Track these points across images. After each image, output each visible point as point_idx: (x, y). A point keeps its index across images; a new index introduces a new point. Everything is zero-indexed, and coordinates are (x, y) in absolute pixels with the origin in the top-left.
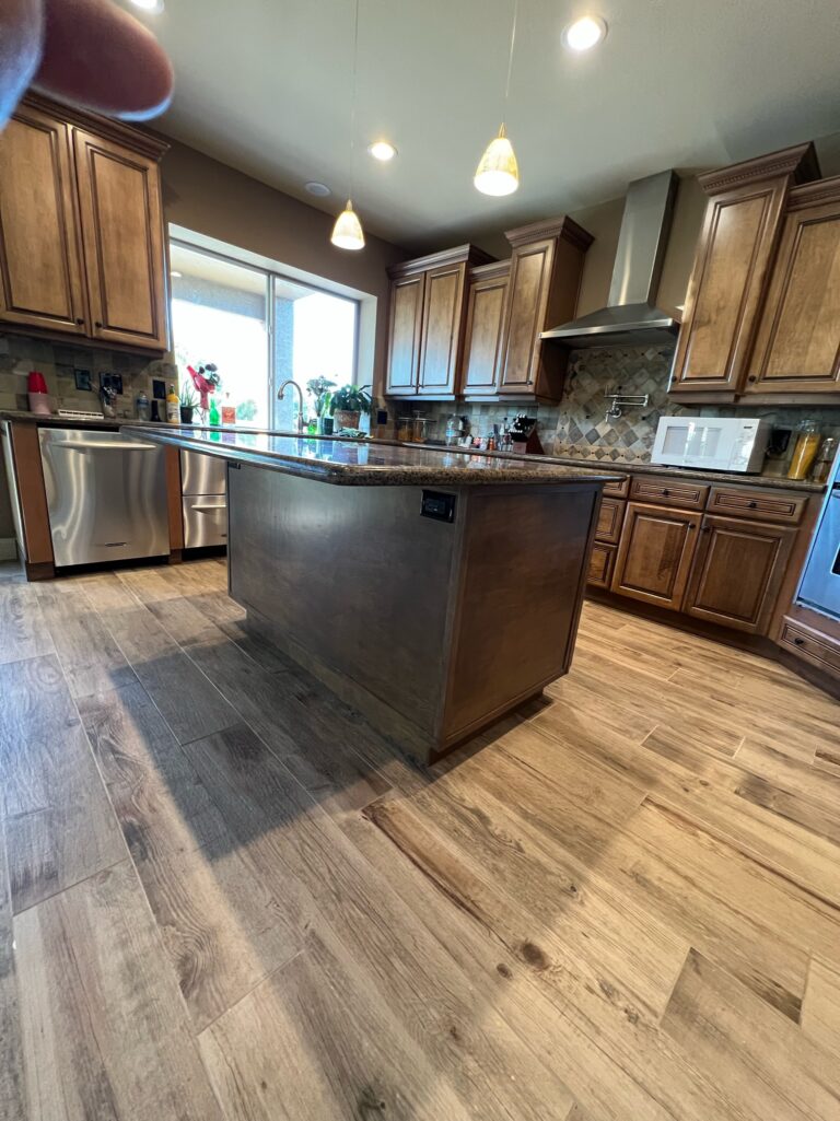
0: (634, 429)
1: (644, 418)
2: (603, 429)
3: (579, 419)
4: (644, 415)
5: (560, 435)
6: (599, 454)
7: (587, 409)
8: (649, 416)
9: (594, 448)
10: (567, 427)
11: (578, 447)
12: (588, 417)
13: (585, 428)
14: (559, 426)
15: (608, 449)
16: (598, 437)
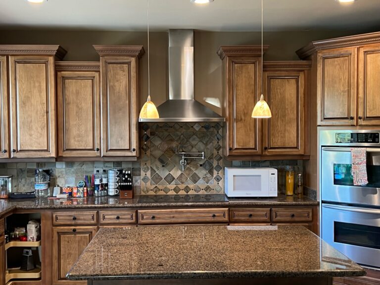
0: (197, 172)
1: (201, 165)
2: (176, 173)
3: (158, 168)
4: (202, 163)
5: (145, 179)
6: (176, 190)
7: (161, 161)
8: (204, 164)
9: (172, 186)
10: (149, 173)
11: (160, 187)
12: (163, 166)
13: (163, 173)
14: (143, 173)
15: (182, 186)
16: (174, 179)
